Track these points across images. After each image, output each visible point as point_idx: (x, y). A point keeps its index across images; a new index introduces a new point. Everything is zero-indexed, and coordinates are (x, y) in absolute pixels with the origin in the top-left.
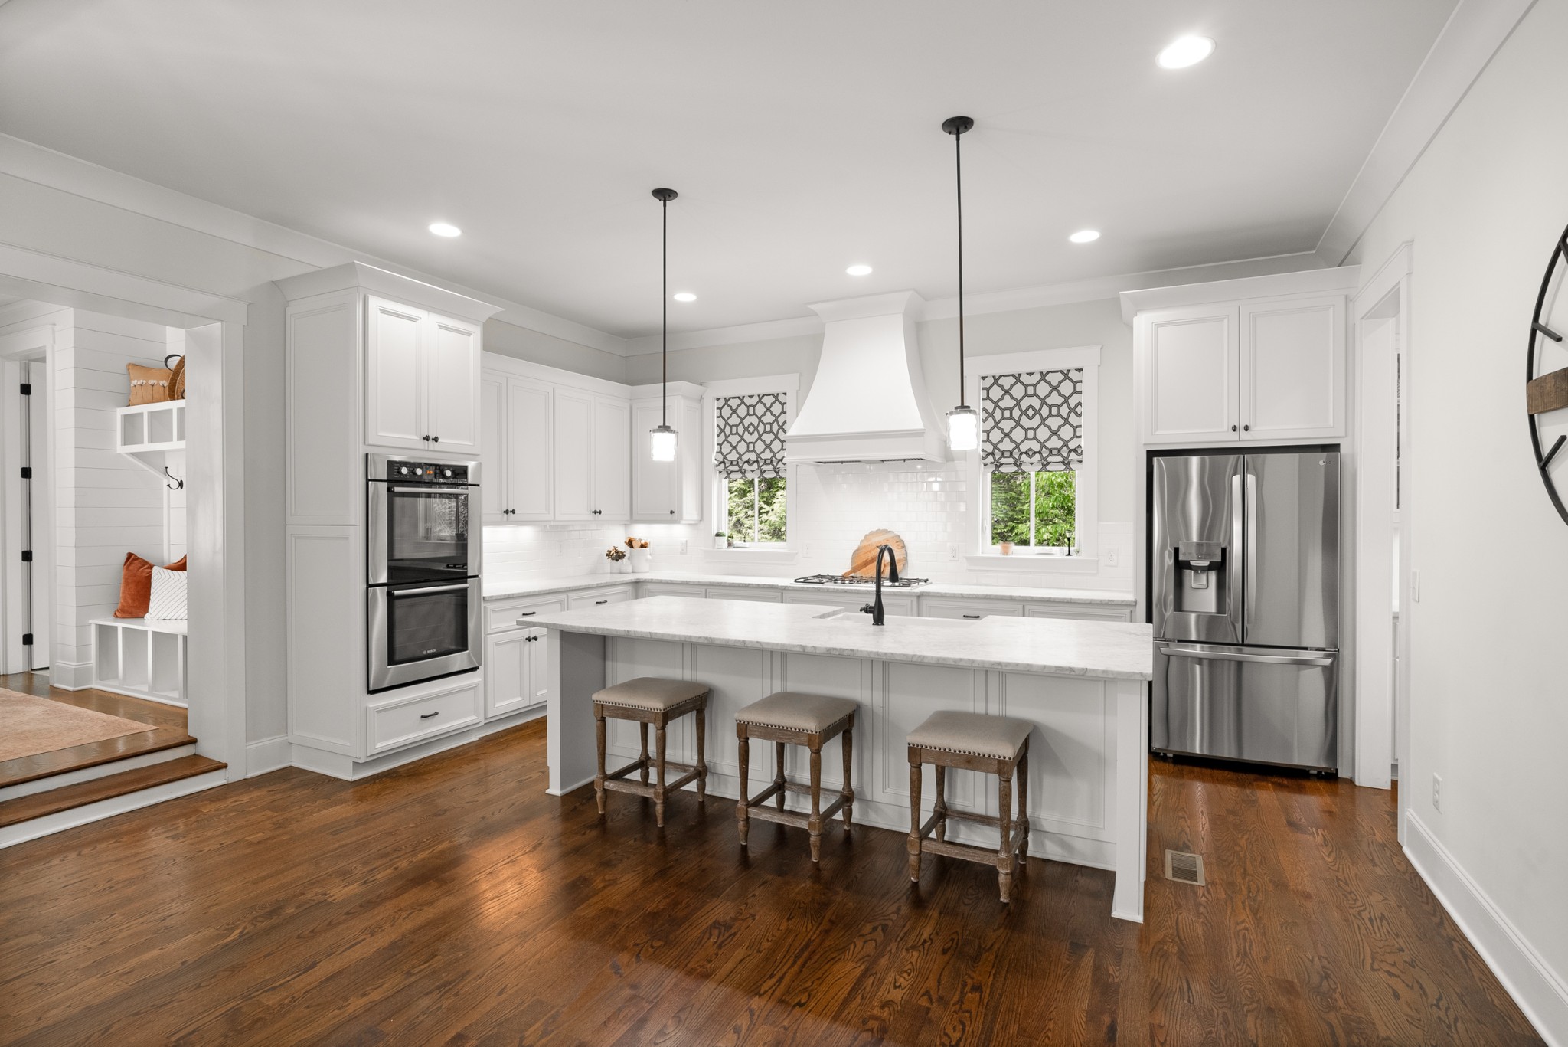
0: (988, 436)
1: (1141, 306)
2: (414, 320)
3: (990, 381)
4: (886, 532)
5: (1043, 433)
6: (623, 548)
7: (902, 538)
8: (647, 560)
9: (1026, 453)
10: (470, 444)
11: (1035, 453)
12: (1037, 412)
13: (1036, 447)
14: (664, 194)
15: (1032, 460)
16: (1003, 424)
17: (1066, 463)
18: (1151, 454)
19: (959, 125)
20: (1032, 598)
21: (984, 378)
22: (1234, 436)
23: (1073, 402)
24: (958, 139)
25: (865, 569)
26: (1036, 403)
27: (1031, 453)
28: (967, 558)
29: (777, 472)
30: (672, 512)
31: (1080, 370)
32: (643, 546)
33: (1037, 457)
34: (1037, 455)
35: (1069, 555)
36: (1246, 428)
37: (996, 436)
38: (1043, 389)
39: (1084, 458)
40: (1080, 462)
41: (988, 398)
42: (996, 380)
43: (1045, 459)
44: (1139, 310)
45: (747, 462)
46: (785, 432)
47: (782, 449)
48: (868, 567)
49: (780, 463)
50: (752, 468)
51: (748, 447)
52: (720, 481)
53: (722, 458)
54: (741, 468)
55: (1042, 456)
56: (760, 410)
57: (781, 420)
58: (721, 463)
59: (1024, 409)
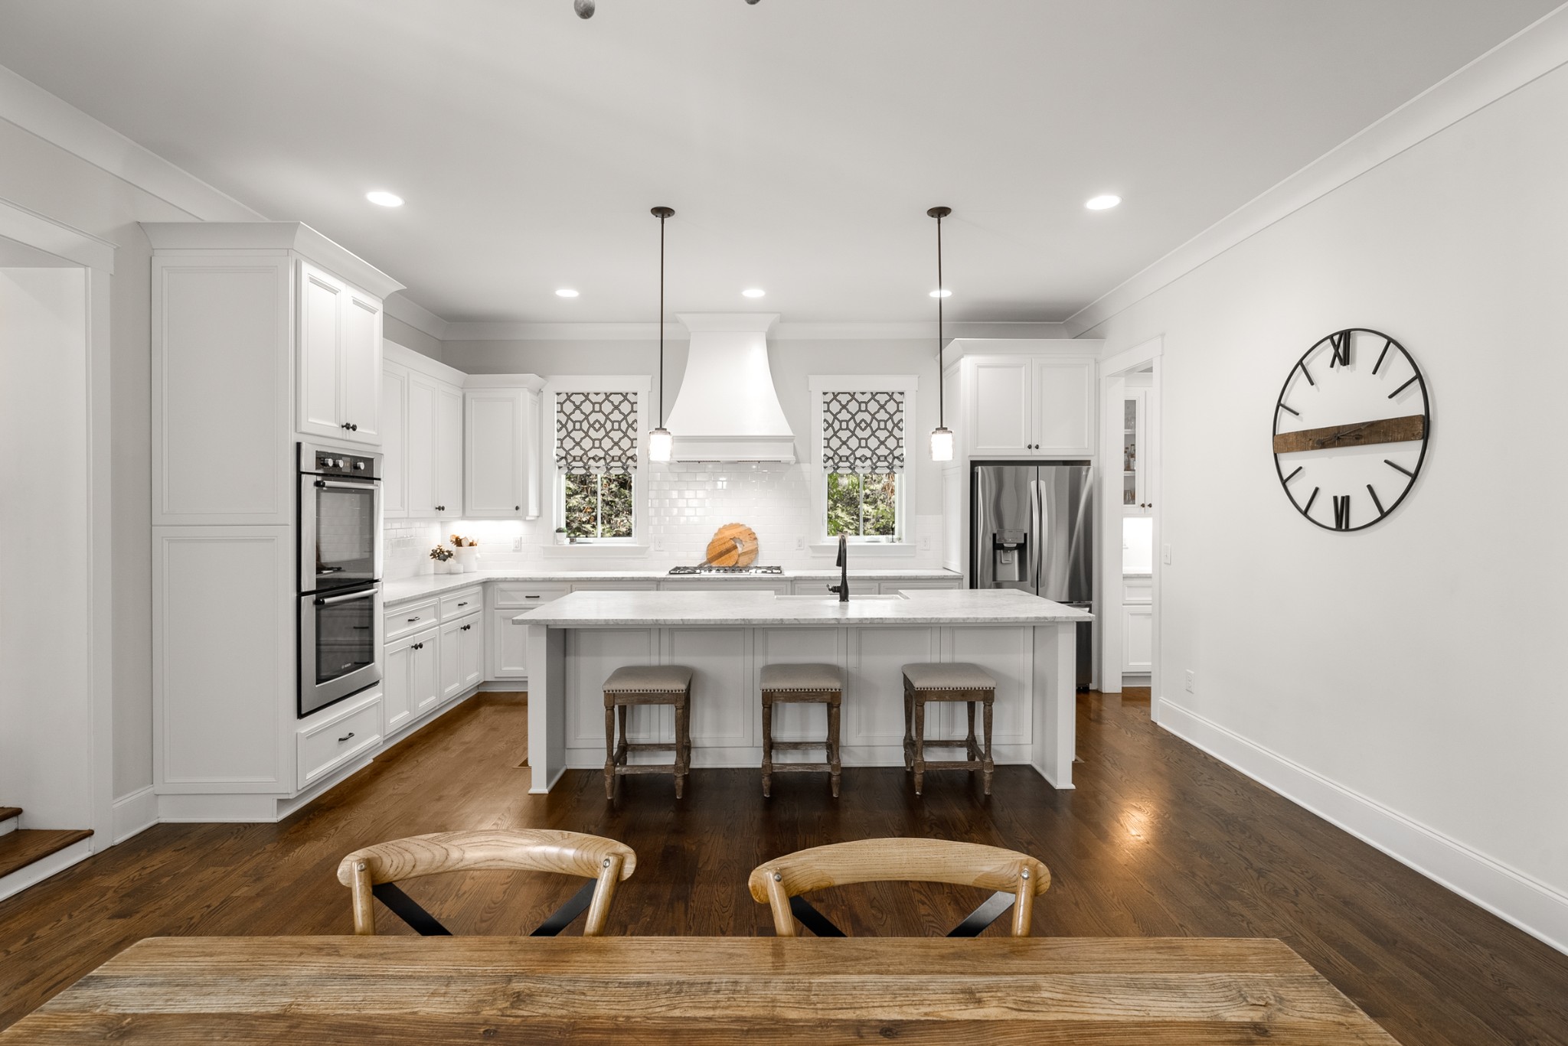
0: (828, 443)
1: (967, 351)
2: (334, 291)
3: (830, 397)
4: (738, 525)
5: (873, 443)
6: (450, 547)
7: (753, 531)
8: (477, 559)
9: (860, 458)
10: (374, 433)
11: (867, 458)
12: (869, 425)
13: (868, 454)
14: (663, 212)
15: (863, 465)
16: (840, 434)
17: (891, 467)
18: (974, 464)
19: (940, 212)
20: (887, 577)
21: (825, 394)
22: (1028, 452)
23: (896, 418)
24: (939, 223)
25: (720, 559)
26: (868, 418)
27: (863, 459)
28: (810, 547)
29: (626, 469)
30: (517, 508)
31: (902, 393)
32: (471, 544)
33: (868, 462)
34: (869, 460)
35: (893, 542)
36: (1037, 447)
37: (835, 443)
38: (873, 407)
39: (905, 464)
40: (902, 467)
41: (828, 410)
42: (835, 396)
43: (875, 464)
44: (966, 354)
45: (593, 458)
46: (635, 430)
47: (632, 447)
48: (723, 558)
49: (630, 460)
50: (598, 464)
51: (593, 443)
52: (560, 477)
53: (563, 454)
54: (585, 464)
55: (872, 461)
56: (607, 407)
57: (630, 419)
58: (562, 458)
59: (858, 422)
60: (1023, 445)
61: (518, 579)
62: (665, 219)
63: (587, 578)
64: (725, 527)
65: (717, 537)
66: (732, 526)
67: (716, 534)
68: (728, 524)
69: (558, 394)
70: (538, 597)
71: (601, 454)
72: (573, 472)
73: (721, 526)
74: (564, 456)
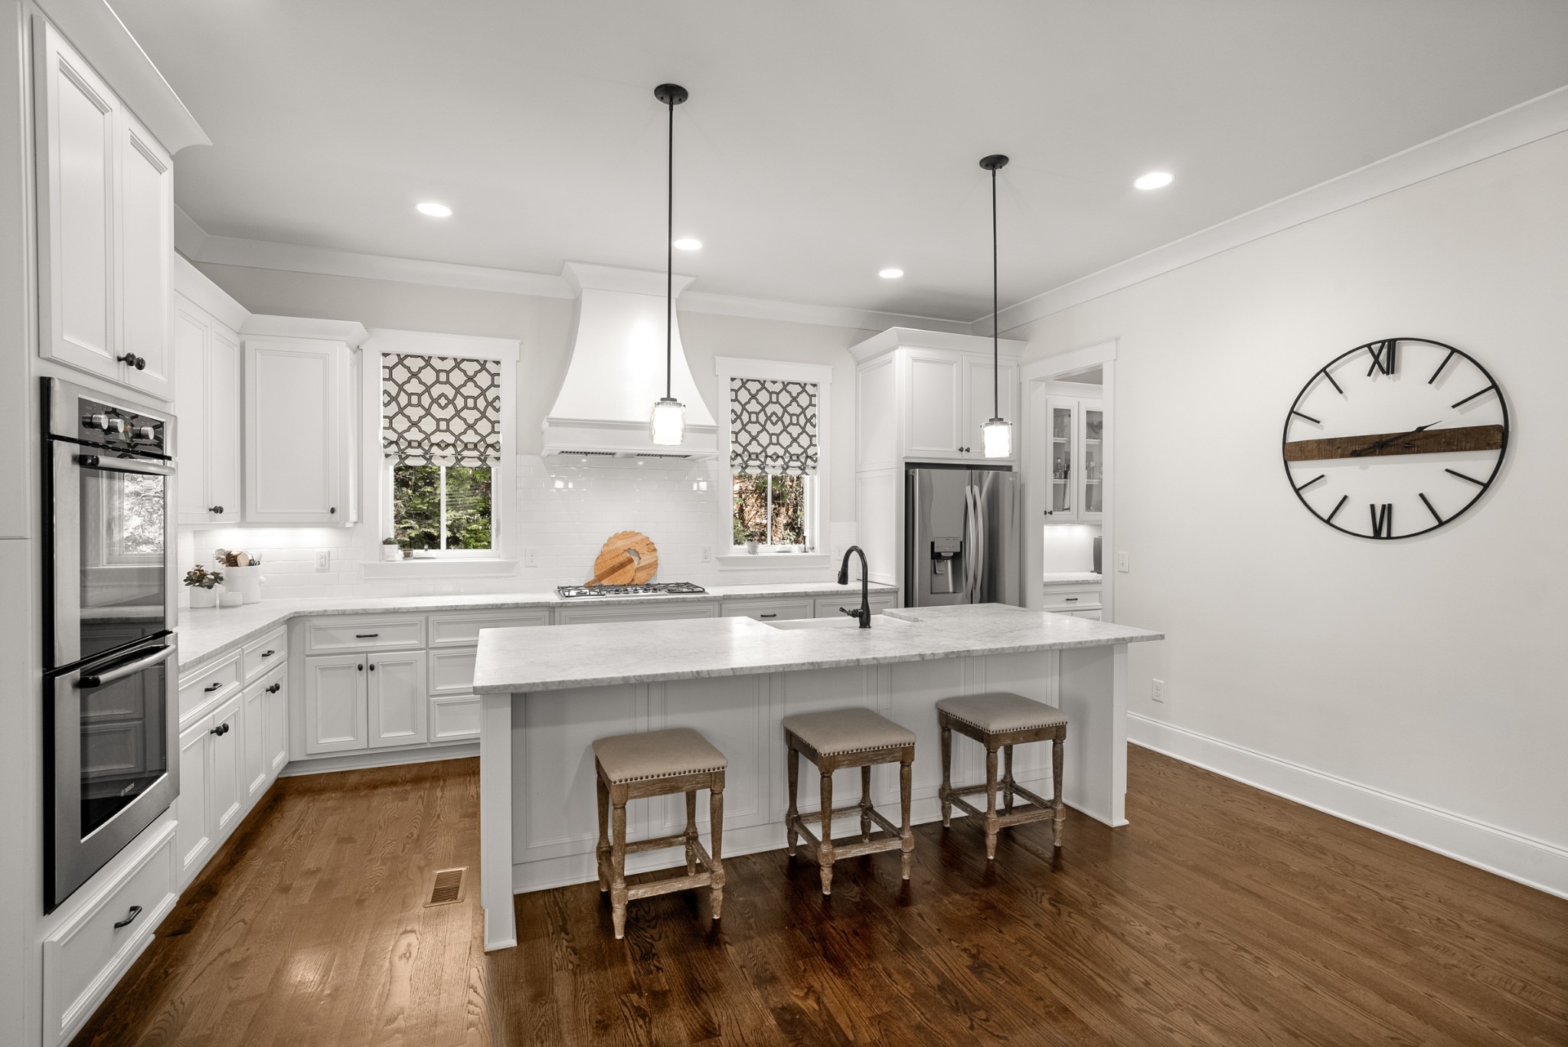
0: (736, 438)
1: (903, 342)
2: (103, 109)
3: (737, 384)
4: (633, 534)
5: (785, 439)
7: (651, 540)
8: (261, 583)
9: (771, 457)
11: (778, 457)
12: (780, 419)
13: (780, 451)
14: (671, 93)
15: (774, 464)
16: (749, 427)
17: (803, 468)
18: (910, 466)
19: (994, 162)
20: (823, 592)
21: (733, 380)
22: (959, 455)
23: (809, 413)
25: (610, 577)
26: (779, 410)
27: (774, 457)
28: (717, 558)
29: (484, 461)
30: (333, 511)
31: (814, 385)
32: (251, 563)
33: (780, 462)
34: (780, 459)
35: (805, 552)
36: (968, 450)
37: (744, 438)
38: (785, 398)
39: (819, 465)
40: (814, 468)
41: (736, 399)
42: (744, 383)
43: (786, 464)
45: (438, 445)
46: (498, 410)
47: (493, 431)
48: (616, 574)
49: (490, 449)
50: (444, 453)
51: (438, 425)
52: (386, 468)
53: (394, 437)
54: (426, 452)
55: (784, 461)
56: (457, 378)
57: (490, 395)
58: (392, 442)
59: (769, 415)
60: (955, 448)
61: (345, 611)
62: (674, 106)
63: (452, 606)
64: (617, 537)
65: (606, 549)
66: (626, 535)
67: (606, 545)
68: (620, 532)
69: (385, 355)
70: (376, 635)
71: (450, 439)
72: (409, 462)
73: (612, 535)
74: (395, 440)
